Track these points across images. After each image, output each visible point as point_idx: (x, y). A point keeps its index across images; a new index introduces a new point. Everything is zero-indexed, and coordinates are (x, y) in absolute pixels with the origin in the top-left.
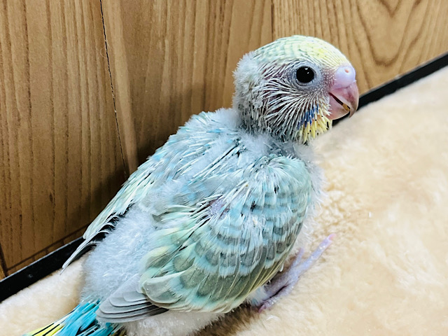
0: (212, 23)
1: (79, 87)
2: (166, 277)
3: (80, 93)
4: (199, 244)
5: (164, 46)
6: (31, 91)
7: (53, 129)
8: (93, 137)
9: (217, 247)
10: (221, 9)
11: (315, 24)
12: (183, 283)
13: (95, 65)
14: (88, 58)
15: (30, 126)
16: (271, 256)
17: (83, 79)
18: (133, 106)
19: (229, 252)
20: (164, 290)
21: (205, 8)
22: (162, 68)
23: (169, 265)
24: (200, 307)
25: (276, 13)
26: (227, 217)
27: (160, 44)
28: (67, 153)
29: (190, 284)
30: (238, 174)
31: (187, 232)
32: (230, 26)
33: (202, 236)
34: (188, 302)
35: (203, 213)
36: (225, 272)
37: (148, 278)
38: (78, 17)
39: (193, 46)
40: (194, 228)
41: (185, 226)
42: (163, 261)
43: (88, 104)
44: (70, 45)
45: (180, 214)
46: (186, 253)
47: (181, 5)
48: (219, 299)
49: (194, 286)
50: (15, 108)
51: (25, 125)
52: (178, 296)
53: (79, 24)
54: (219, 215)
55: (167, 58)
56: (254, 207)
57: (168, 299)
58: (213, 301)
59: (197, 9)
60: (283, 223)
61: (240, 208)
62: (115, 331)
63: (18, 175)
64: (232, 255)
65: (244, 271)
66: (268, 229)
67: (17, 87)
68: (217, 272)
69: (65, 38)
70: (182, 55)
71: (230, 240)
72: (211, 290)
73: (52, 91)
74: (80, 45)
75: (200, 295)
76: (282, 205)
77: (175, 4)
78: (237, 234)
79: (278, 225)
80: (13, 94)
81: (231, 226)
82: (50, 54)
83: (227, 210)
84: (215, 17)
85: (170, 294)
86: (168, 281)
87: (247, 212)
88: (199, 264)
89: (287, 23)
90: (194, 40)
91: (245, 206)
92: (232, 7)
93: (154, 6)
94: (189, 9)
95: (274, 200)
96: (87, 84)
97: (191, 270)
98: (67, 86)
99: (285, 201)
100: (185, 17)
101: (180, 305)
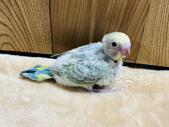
0: (123, 23)
1: (81, 22)
2: (64, 69)
3: (81, 23)
4: (73, 67)
5: (107, 22)
6: (68, 17)
7: (71, 28)
8: (82, 35)
9: (76, 70)
10: (126, 21)
11: (158, 39)
12: (66, 73)
13: (86, 19)
14: (85, 16)
15: (66, 24)
16: (88, 80)
17: (82, 20)
18: (95, 33)
19: (78, 73)
20: (61, 72)
21: (121, 19)
22: (105, 28)
23: (66, 67)
24: (67, 80)
25: (145, 30)
26: (82, 65)
27: (106, 22)
28: (74, 35)
29: (67, 74)
30: (91, 58)
31: (73, 63)
32: (128, 27)
33: (75, 66)
34: (65, 77)
35: (79, 62)
36: (75, 76)
37: (61, 67)
38: (84, 5)
39: (115, 26)
40: (75, 63)
41: (74, 62)
42: (65, 66)
43: (82, 27)
44: (81, 11)
45: (75, 59)
46: (70, 67)
47: (114, 15)
48: (71, 81)
49: (68, 75)
50: (63, 18)
51: (65, 23)
52: (63, 75)
53: (84, 7)
54: (81, 64)
55: (107, 26)
56: (89, 67)
57: (61, 74)
58: (70, 81)
59: (119, 18)
60: (93, 75)
61: (85, 65)
62: (52, 74)
63: (61, 34)
64: (78, 74)
65: (79, 79)
66: (89, 74)
67: (65, 14)
68: (73, 75)
69: (80, 9)
70: (112, 28)
71: (79, 71)
72: (70, 78)
73: (73, 19)
74: (83, 12)
75: (68, 77)
76: (95, 71)
77: (113, 14)
78: (81, 70)
79: (92, 74)
80: (63, 15)
81: (81, 68)
82: (75, 10)
83: (83, 64)
84: (124, 22)
85: (62, 73)
86: (63, 70)
87: (87, 67)
88: (71, 71)
89: (148, 34)
90: (116, 25)
91: (87, 65)
92: (130, 22)
93: (106, 12)
94: (117, 17)
95: (94, 68)
96: (83, 22)
97: (69, 71)
98: (77, 20)
99: (96, 70)
100: (115, 18)
101: (63, 77)
